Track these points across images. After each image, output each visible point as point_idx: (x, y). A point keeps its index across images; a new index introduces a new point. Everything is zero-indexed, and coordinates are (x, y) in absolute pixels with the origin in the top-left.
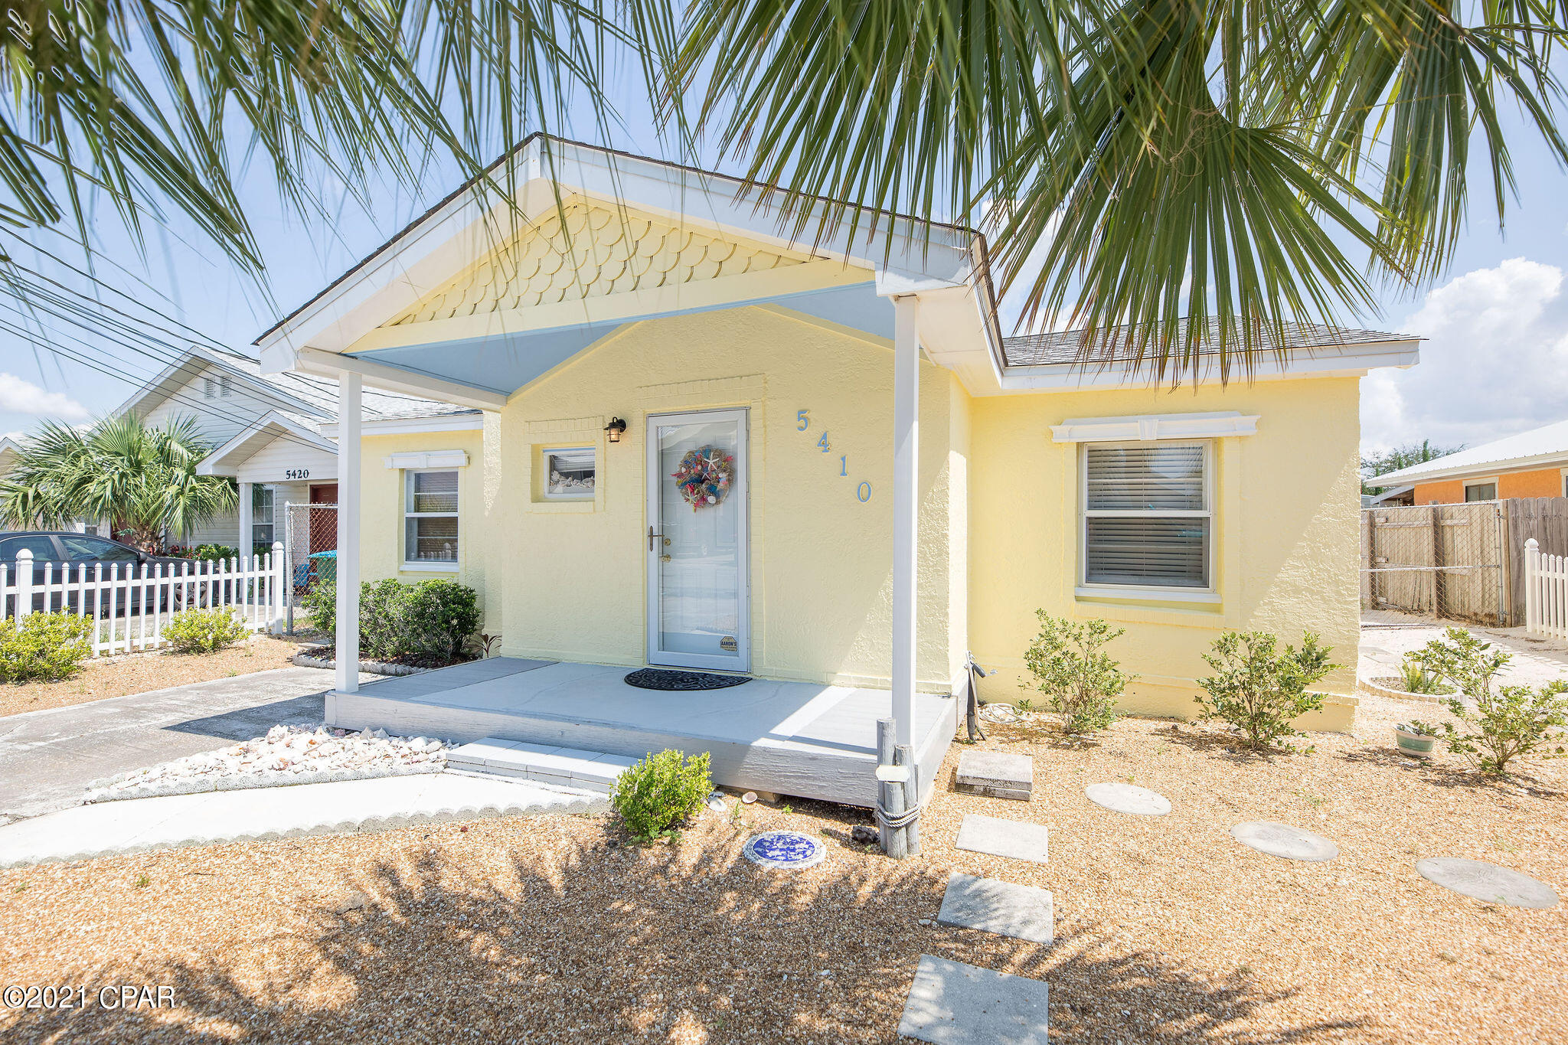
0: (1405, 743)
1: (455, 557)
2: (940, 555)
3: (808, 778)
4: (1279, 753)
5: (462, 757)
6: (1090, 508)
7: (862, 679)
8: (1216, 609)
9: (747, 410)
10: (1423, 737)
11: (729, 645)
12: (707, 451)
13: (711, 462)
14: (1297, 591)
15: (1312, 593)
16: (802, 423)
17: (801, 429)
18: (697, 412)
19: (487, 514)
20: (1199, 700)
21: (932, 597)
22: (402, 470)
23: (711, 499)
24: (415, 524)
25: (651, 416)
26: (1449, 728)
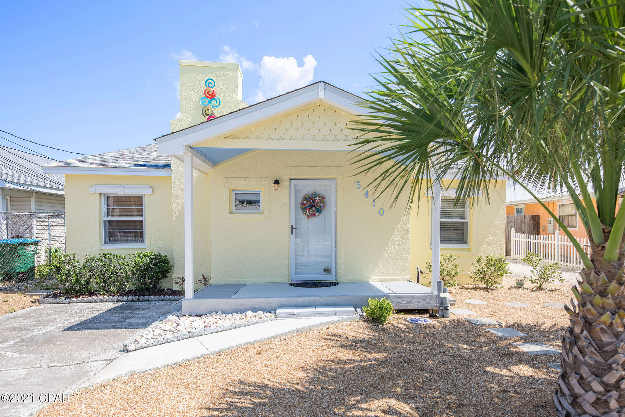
0: (517, 284)
1: (142, 242)
2: (407, 234)
3: (410, 303)
4: (495, 289)
5: (285, 313)
6: (441, 218)
7: (380, 279)
8: (469, 250)
9: (335, 180)
10: (523, 282)
11: (328, 270)
12: (315, 195)
13: (317, 199)
14: (490, 243)
15: (494, 244)
16: (358, 186)
17: (358, 189)
18: (313, 179)
19: (174, 218)
20: (470, 277)
21: (404, 249)
22: (101, 194)
23: (317, 214)
24: (107, 223)
25: (291, 179)
26: (532, 277)
